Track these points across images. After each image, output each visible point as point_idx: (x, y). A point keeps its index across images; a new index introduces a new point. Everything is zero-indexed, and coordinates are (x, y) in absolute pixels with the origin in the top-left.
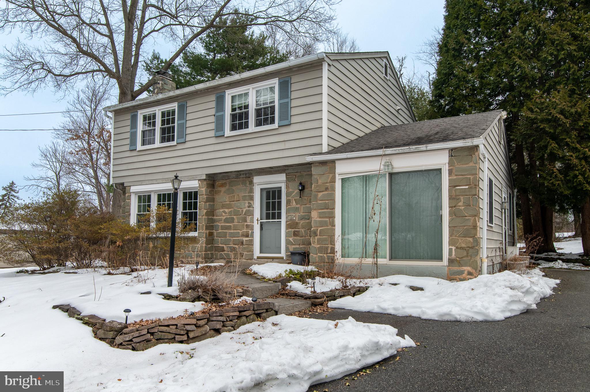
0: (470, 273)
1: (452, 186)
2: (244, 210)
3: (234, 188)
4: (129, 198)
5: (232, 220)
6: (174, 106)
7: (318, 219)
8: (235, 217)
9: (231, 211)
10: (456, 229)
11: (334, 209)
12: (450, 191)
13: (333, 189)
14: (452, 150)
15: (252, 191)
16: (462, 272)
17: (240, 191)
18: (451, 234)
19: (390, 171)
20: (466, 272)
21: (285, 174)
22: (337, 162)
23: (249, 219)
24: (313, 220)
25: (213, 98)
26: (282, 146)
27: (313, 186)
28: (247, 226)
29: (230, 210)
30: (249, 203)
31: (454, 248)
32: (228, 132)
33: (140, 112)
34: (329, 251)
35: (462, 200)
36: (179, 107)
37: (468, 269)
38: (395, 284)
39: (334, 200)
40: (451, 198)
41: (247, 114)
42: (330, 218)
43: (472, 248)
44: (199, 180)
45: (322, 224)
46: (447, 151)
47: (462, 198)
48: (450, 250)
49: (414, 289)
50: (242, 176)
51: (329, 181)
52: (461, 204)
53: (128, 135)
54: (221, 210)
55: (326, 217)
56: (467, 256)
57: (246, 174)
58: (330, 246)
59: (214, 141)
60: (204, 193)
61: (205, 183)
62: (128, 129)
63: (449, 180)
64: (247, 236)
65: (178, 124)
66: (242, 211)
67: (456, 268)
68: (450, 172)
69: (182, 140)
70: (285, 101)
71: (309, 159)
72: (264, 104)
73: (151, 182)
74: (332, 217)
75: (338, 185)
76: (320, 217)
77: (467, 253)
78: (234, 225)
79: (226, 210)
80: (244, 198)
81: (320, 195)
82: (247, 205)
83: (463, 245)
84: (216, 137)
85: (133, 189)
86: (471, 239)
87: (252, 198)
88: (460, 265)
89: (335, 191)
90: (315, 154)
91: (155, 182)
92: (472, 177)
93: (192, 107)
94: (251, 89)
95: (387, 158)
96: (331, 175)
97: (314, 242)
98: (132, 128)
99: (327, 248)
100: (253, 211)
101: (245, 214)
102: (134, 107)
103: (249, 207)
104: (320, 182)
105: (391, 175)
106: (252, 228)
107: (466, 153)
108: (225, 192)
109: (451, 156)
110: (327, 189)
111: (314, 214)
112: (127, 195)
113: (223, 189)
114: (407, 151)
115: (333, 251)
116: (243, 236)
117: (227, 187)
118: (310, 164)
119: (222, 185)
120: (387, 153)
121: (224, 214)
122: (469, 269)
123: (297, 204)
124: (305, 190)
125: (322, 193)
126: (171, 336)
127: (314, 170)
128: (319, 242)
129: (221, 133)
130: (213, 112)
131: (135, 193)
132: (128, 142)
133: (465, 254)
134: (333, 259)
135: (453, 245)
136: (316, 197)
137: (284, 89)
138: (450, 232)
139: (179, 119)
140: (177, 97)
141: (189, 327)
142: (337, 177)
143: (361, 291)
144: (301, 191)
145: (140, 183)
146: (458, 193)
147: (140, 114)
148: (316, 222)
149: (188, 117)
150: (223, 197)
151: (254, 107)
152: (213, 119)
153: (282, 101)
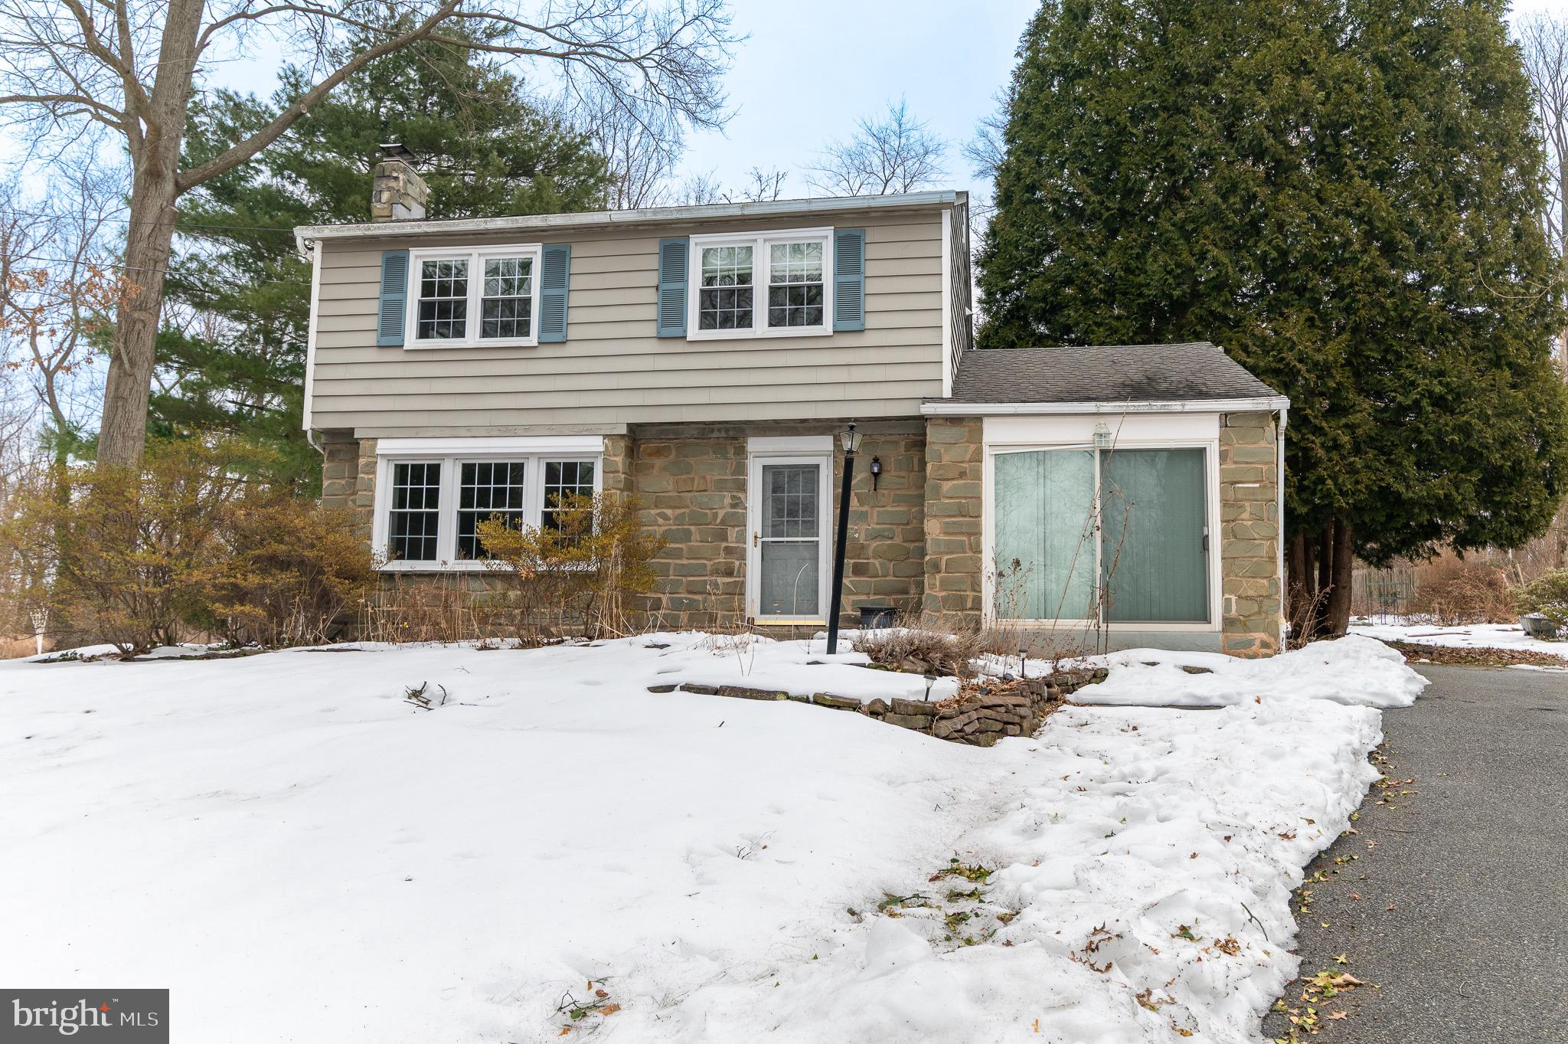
0: (1265, 645)
1: (1228, 483)
2: (721, 514)
3: (691, 460)
4: (371, 468)
5: (687, 536)
6: (535, 252)
7: (942, 537)
8: (692, 528)
9: (683, 514)
10: (1237, 562)
11: (979, 516)
12: (1222, 491)
13: (978, 476)
14: (1225, 416)
15: (741, 469)
16: (1250, 643)
17: (708, 468)
18: (1226, 574)
19: (1104, 446)
20: (1257, 643)
21: (831, 438)
22: (986, 420)
23: (732, 533)
24: (928, 537)
25: (653, 246)
26: (843, 375)
27: (929, 467)
28: (729, 551)
29: (678, 511)
30: (733, 497)
31: (1234, 598)
32: (693, 331)
33: (413, 252)
34: (969, 605)
35: (1248, 509)
36: (547, 256)
37: (1260, 636)
38: (1154, 664)
39: (979, 498)
40: (1225, 504)
41: (746, 296)
42: (970, 534)
43: (1269, 597)
44: (605, 436)
45: (951, 547)
46: (1217, 417)
47: (1247, 504)
48: (1227, 604)
49: (1190, 670)
50: (715, 434)
51: (967, 459)
52: (1245, 516)
53: (374, 307)
54: (653, 512)
55: (960, 534)
56: (1259, 613)
57: (727, 431)
58: (971, 594)
59: (652, 346)
60: (620, 467)
61: (622, 444)
62: (375, 291)
63: (1221, 470)
64: (730, 574)
65: (545, 300)
66: (715, 515)
67: (1238, 636)
68: (1223, 456)
69: (557, 337)
70: (853, 278)
71: (928, 409)
72: (793, 278)
73: (447, 432)
74: (976, 532)
75: (988, 467)
76: (947, 533)
77: (1260, 608)
78: (690, 549)
79: (669, 512)
80: (721, 485)
81: (947, 486)
82: (728, 501)
83: (1251, 593)
84: (660, 338)
85: (384, 446)
86: (1265, 582)
87: (742, 487)
88: (1247, 629)
89: (980, 479)
90: (926, 400)
91: (463, 432)
92: (1265, 468)
93: (583, 261)
94: (760, 242)
95: (1102, 420)
96: (972, 447)
97: (932, 586)
98: (387, 291)
99: (963, 599)
100: (744, 516)
101: (723, 522)
102: (394, 238)
103: (733, 506)
104: (946, 459)
105: (1104, 453)
106: (742, 555)
107: (1254, 423)
108: (663, 469)
109: (1224, 426)
110: (962, 475)
111: (933, 528)
112: (362, 461)
113: (658, 462)
115: (977, 605)
116: (716, 572)
117: (672, 457)
118: (923, 419)
119: (658, 453)
120: (1103, 410)
121: (660, 521)
122: (1264, 636)
124: (884, 476)
125: (950, 483)
126: (999, 726)
127: (932, 434)
128: (944, 585)
129: (675, 331)
130: (653, 279)
131: (389, 458)
132: (373, 323)
133: (1255, 608)
134: (978, 622)
135: (1231, 593)
136: (937, 490)
137: (849, 252)
138: (1224, 568)
139: (546, 284)
140: (543, 230)
141: (1022, 711)
142: (987, 452)
143: (1099, 676)
144: (876, 475)
145: (413, 433)
146: (1240, 496)
147: (416, 261)
148: (937, 542)
149: (575, 283)
150: (659, 480)
151: (768, 283)
152: (651, 296)
153: (843, 279)
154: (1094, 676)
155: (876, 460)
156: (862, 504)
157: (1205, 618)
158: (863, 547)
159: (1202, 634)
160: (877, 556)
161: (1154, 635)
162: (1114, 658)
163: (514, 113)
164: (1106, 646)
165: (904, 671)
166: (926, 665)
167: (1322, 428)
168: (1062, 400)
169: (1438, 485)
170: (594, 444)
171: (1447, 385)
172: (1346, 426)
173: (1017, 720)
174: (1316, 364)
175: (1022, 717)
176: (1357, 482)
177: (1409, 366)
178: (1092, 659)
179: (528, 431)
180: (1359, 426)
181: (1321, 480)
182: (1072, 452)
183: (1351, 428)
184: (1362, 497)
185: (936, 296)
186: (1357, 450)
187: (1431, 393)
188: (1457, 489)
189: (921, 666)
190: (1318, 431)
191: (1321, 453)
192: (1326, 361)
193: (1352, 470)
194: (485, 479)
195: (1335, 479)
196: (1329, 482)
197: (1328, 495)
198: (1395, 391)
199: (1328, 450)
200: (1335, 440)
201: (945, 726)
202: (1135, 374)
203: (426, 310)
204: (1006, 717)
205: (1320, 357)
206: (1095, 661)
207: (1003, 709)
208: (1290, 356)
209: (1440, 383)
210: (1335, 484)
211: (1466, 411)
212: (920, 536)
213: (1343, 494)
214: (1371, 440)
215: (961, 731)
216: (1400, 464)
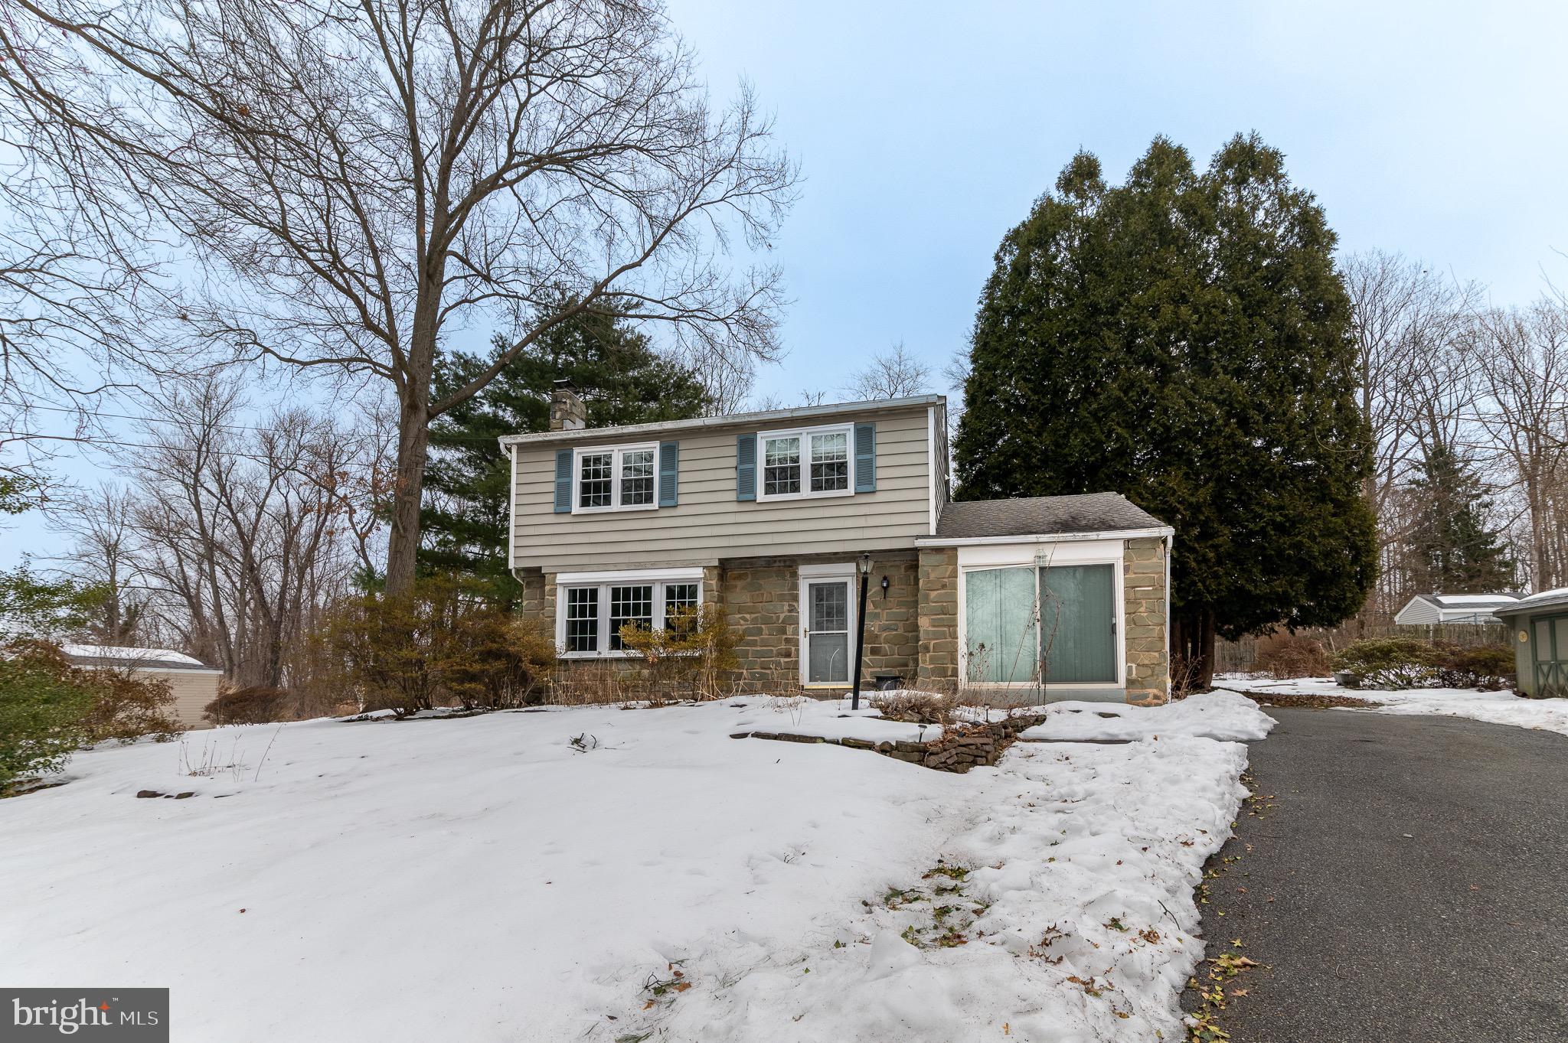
0: (1156, 697)
1: (1130, 587)
2: (782, 616)
3: (761, 582)
4: (554, 593)
5: (760, 632)
6: (655, 447)
7: (930, 629)
8: (763, 627)
9: (757, 618)
10: (1137, 641)
11: (956, 614)
12: (1126, 593)
13: (954, 587)
14: (1127, 541)
15: (795, 587)
16: (1146, 696)
17: (773, 586)
18: (1129, 648)
19: (1042, 564)
20: (1151, 696)
21: (854, 565)
22: (959, 549)
23: (790, 629)
24: (921, 629)
25: (733, 440)
26: (861, 522)
27: (921, 582)
28: (787, 640)
29: (753, 616)
30: (790, 605)
31: (1134, 666)
32: (761, 496)
33: (576, 450)
34: (949, 673)
35: (1144, 605)
36: (663, 450)
37: (1153, 691)
38: (1078, 711)
39: (955, 602)
40: (1128, 601)
41: (795, 472)
42: (949, 626)
43: (1159, 664)
44: (704, 567)
45: (937, 636)
46: (1121, 542)
47: (1144, 602)
48: (1129, 670)
49: (1105, 715)
50: (777, 564)
51: (946, 576)
52: (1142, 610)
53: (552, 487)
54: (737, 616)
55: (944, 626)
56: (1152, 675)
57: (785, 561)
58: (950, 666)
59: (734, 507)
60: (715, 588)
61: (715, 572)
62: (552, 477)
63: (1125, 579)
64: (788, 655)
65: (662, 478)
66: (778, 617)
67: (1137, 691)
68: (1126, 569)
69: (671, 503)
70: (868, 456)
71: (920, 543)
72: (827, 458)
73: (600, 566)
74: (953, 625)
75: (961, 581)
76: (934, 626)
77: (1152, 672)
78: (762, 640)
79: (747, 616)
80: (782, 598)
81: (933, 594)
82: (786, 608)
83: (1146, 662)
84: (738, 502)
85: (561, 578)
86: (1156, 654)
87: (796, 598)
88: (1143, 687)
89: (956, 589)
90: (918, 537)
91: (612, 568)
92: (1156, 576)
93: (687, 453)
94: (805, 435)
95: (1040, 547)
96: (951, 568)
97: (924, 662)
98: (559, 476)
99: (945, 670)
100: (797, 618)
101: (783, 622)
102: (563, 442)
103: (790, 611)
104: (932, 576)
105: (1042, 569)
106: (796, 643)
107: (1148, 546)
108: (743, 588)
109: (1127, 548)
110: (944, 586)
111: (924, 622)
113: (740, 584)
114: (1072, 539)
115: (955, 673)
116: (779, 654)
117: (749, 580)
118: (916, 550)
119: (739, 577)
120: (1041, 540)
121: (742, 622)
122: (1155, 691)
123: (876, 608)
124: (891, 589)
125: (936, 593)
126: (971, 759)
127: (923, 560)
128: (932, 660)
129: (749, 497)
130: (733, 462)
131: (564, 585)
132: (551, 498)
133: (1150, 672)
134: (956, 684)
135: (1133, 662)
136: (927, 597)
137: (865, 441)
138: (1127, 645)
139: (662, 468)
140: (660, 432)
141: (987, 748)
142: (961, 571)
143: (1040, 720)
144: (885, 589)
145: (579, 569)
146: (1138, 596)
147: (578, 455)
148: (927, 632)
149: (682, 466)
150: (740, 596)
151: (810, 462)
152: (733, 474)
153: (860, 457)
154: (1037, 720)
155: (885, 578)
156: (876, 607)
157: (1113, 679)
158: (877, 636)
159: (1111, 691)
160: (887, 641)
161: (1077, 692)
162: (1050, 708)
163: (645, 359)
164: (1045, 698)
165: (904, 721)
166: (920, 717)
167: (1195, 548)
168: (1012, 534)
169: (1279, 585)
170: (697, 573)
171: (1286, 516)
172: (1212, 546)
173: (984, 754)
174: (1191, 504)
175: (988, 752)
176: (1220, 584)
177: (1258, 504)
178: (1035, 708)
179: (654, 566)
180: (1221, 546)
181: (1194, 583)
182: (1018, 569)
183: (1215, 547)
184: (1223, 594)
185: (924, 466)
186: (1219, 562)
187: (1273, 522)
188: (1292, 588)
189: (917, 717)
190: (1193, 550)
191: (1194, 564)
192: (1198, 502)
193: (1216, 576)
194: (626, 597)
195: (1204, 582)
196: (1200, 584)
197: (1198, 593)
198: (1247, 521)
199: (1198, 562)
200: (1204, 556)
201: (933, 760)
202: (1063, 515)
203: (585, 488)
204: (976, 752)
205: (1193, 500)
206: (1036, 710)
207: (974, 747)
208: (1171, 500)
209: (1281, 515)
210: (1204, 585)
211: (1299, 533)
212: (916, 628)
213: (1211, 593)
214: (1229, 556)
215: (945, 762)
216: (1251, 571)
